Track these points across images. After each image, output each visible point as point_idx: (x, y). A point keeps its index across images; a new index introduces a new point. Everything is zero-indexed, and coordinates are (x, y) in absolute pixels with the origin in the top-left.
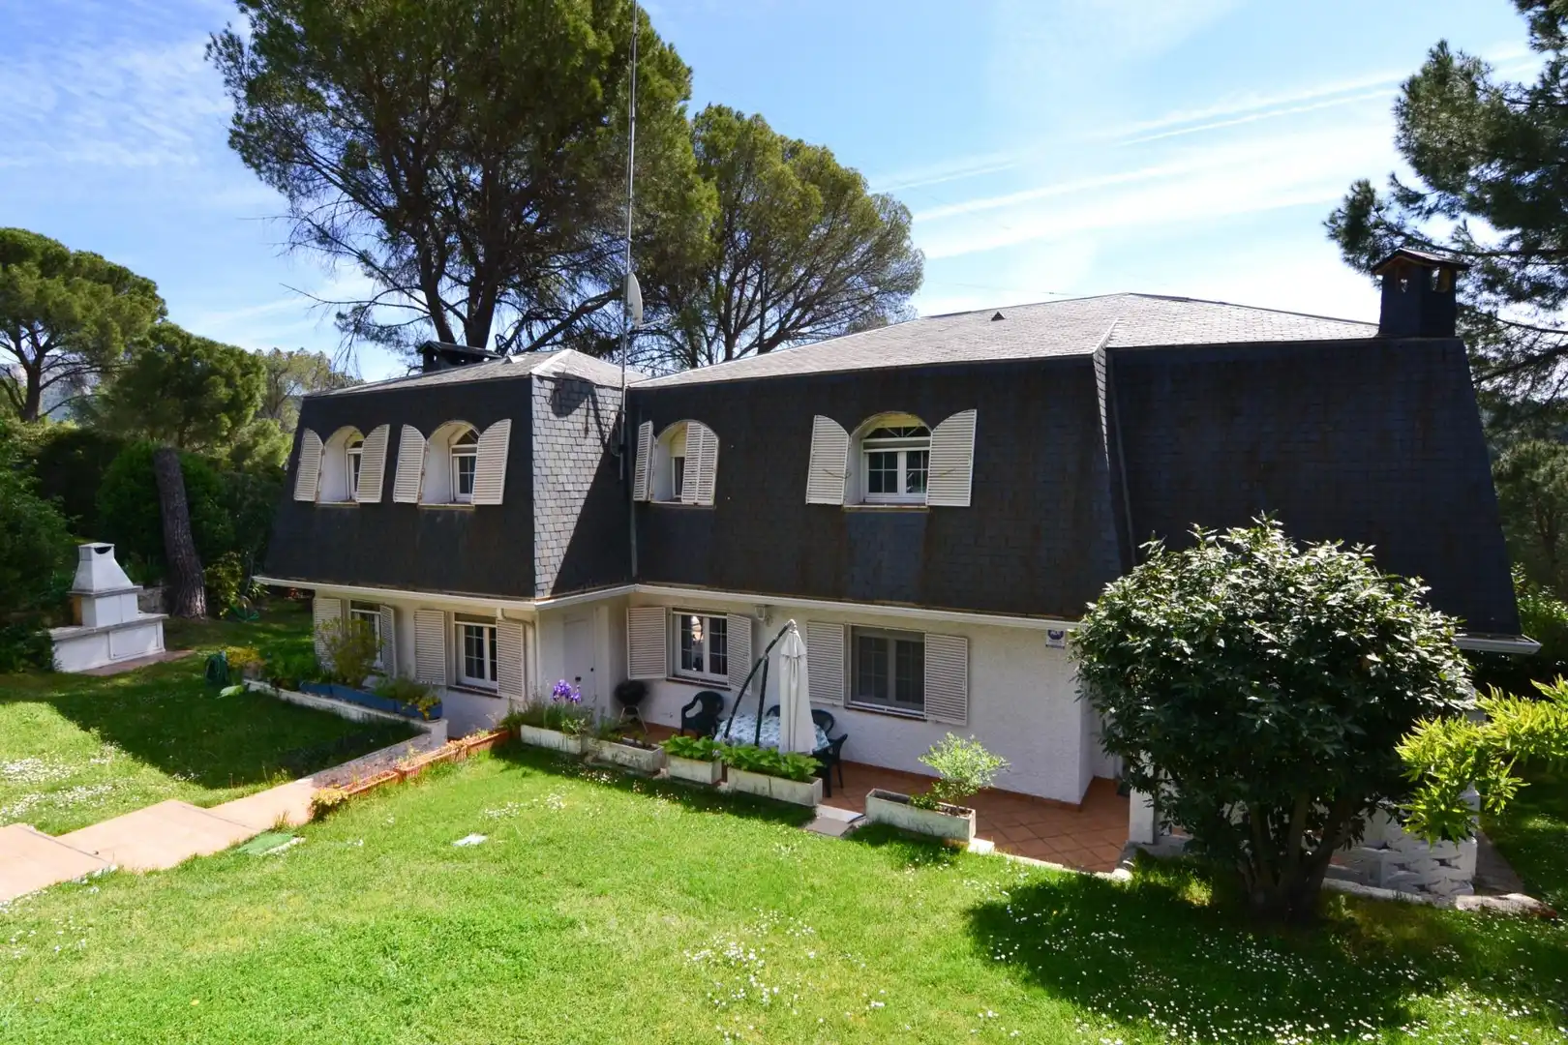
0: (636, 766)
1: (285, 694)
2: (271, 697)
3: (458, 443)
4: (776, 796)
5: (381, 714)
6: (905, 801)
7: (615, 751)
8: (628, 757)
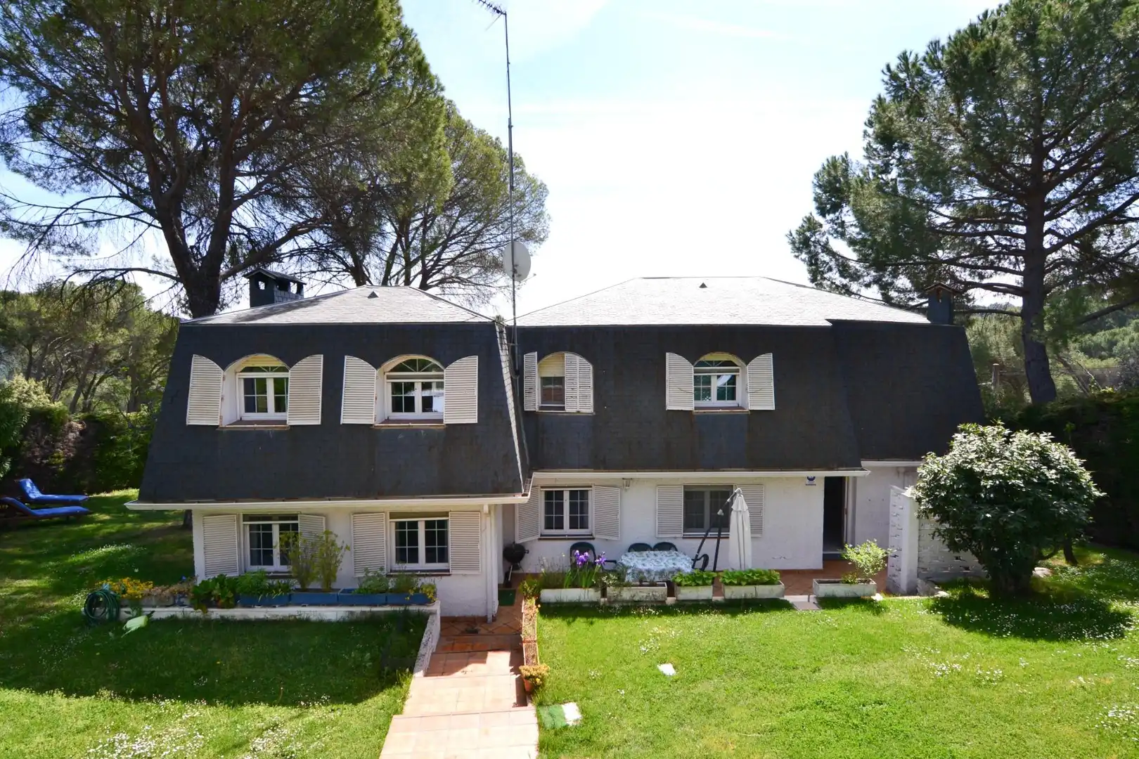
0: (652, 599)
1: (216, 613)
2: (197, 620)
3: (392, 371)
4: (759, 597)
5: (367, 609)
6: (838, 582)
7: (632, 593)
8: (645, 595)
